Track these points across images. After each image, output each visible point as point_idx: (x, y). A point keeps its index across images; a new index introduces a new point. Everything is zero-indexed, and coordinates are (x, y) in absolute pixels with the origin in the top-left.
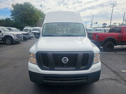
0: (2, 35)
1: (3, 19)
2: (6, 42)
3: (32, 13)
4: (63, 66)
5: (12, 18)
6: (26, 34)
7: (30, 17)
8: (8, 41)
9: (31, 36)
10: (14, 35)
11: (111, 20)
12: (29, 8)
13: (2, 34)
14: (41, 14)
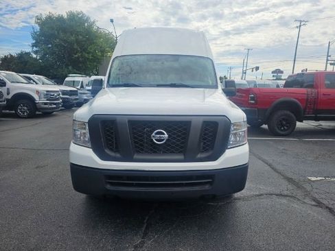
0: (8, 94)
1: (11, 56)
2: (16, 111)
3: (88, 39)
4: (155, 152)
5: (36, 52)
6: (71, 91)
7: (84, 50)
8: (23, 109)
9: (85, 97)
10: (38, 92)
11: (295, 61)
12: (79, 26)
13: (8, 89)
14: (111, 43)
